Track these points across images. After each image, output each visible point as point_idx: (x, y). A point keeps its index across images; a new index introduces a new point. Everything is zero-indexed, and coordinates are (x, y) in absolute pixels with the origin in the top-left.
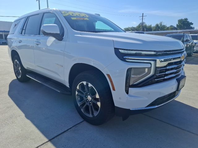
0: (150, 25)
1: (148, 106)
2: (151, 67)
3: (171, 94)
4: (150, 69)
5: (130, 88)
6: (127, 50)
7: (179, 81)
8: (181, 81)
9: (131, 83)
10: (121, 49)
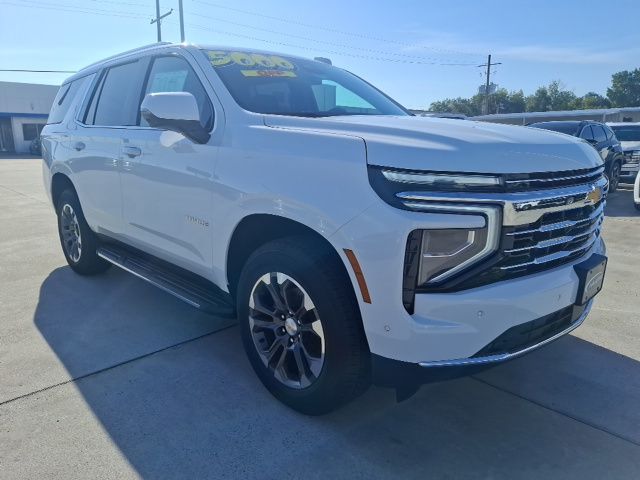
0: (517, 92)
1: (477, 355)
2: (486, 226)
3: (556, 315)
4: (482, 232)
5: (417, 295)
6: (408, 171)
7: (582, 272)
8: (589, 273)
9: (422, 279)
10: (387, 169)
